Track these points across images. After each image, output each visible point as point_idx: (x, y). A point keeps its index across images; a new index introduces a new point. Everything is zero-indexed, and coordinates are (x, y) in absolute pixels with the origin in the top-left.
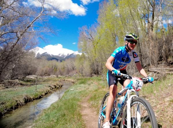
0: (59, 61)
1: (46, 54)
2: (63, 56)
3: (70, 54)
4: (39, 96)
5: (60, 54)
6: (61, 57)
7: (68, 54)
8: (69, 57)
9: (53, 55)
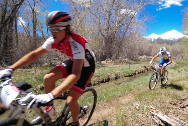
0: (169, 44)
1: (160, 38)
2: (174, 39)
3: (180, 38)
4: (130, 74)
5: (171, 38)
6: (172, 41)
7: (179, 38)
8: (180, 40)
9: (165, 39)
